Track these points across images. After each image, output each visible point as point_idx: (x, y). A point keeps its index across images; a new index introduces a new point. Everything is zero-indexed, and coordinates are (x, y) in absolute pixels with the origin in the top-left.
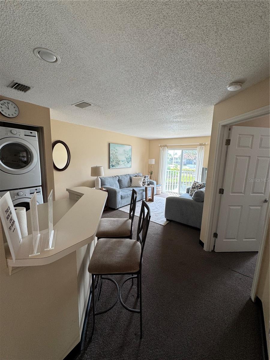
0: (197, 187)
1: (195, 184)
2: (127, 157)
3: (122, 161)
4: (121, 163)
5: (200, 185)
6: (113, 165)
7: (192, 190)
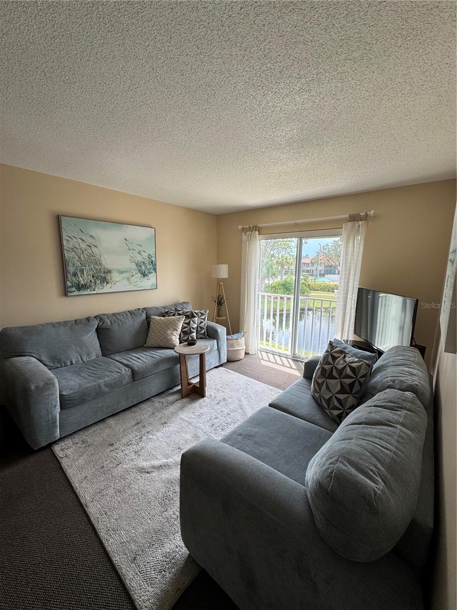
0: (340, 375)
1: (334, 358)
2: (139, 258)
3: (121, 272)
4: (115, 276)
5: (352, 369)
6: (82, 282)
7: (320, 381)
